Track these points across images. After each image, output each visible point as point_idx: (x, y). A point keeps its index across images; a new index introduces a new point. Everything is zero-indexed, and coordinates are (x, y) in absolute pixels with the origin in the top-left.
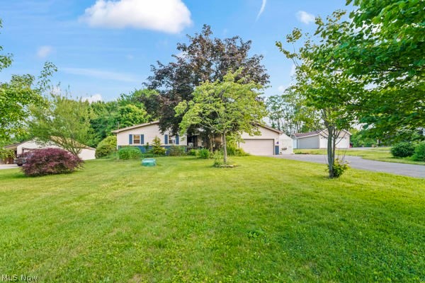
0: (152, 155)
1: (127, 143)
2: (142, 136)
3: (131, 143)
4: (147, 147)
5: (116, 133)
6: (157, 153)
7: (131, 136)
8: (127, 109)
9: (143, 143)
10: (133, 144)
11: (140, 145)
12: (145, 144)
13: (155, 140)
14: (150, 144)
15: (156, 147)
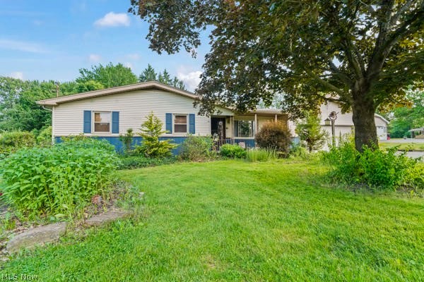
0: (143, 159)
1: (78, 130)
2: (116, 115)
3: (87, 129)
4: (128, 139)
5: (51, 106)
6: (154, 155)
7: (87, 114)
8: (88, 86)
9: (116, 130)
10: (94, 133)
11: (110, 134)
12: (123, 132)
13: (149, 124)
14: (136, 133)
15: (150, 139)
